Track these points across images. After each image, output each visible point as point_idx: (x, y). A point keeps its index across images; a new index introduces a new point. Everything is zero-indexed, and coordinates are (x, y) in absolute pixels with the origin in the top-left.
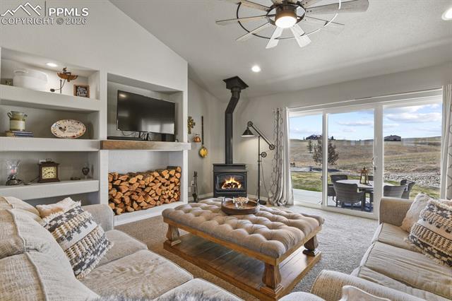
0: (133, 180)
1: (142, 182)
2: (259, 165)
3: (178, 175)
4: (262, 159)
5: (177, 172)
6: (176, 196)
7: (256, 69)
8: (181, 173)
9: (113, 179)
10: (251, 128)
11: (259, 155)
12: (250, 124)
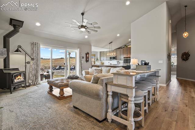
2: (26, 68)
4: (28, 65)
7: (38, 24)
10: (20, 49)
11: (26, 63)
12: (20, 47)
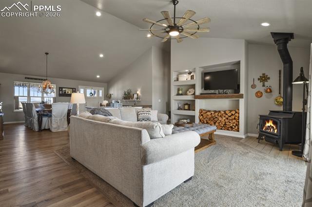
0: (209, 113)
1: (213, 115)
3: (237, 114)
5: (236, 112)
6: (236, 128)
8: (239, 114)
9: (201, 111)
12: (301, 69)
